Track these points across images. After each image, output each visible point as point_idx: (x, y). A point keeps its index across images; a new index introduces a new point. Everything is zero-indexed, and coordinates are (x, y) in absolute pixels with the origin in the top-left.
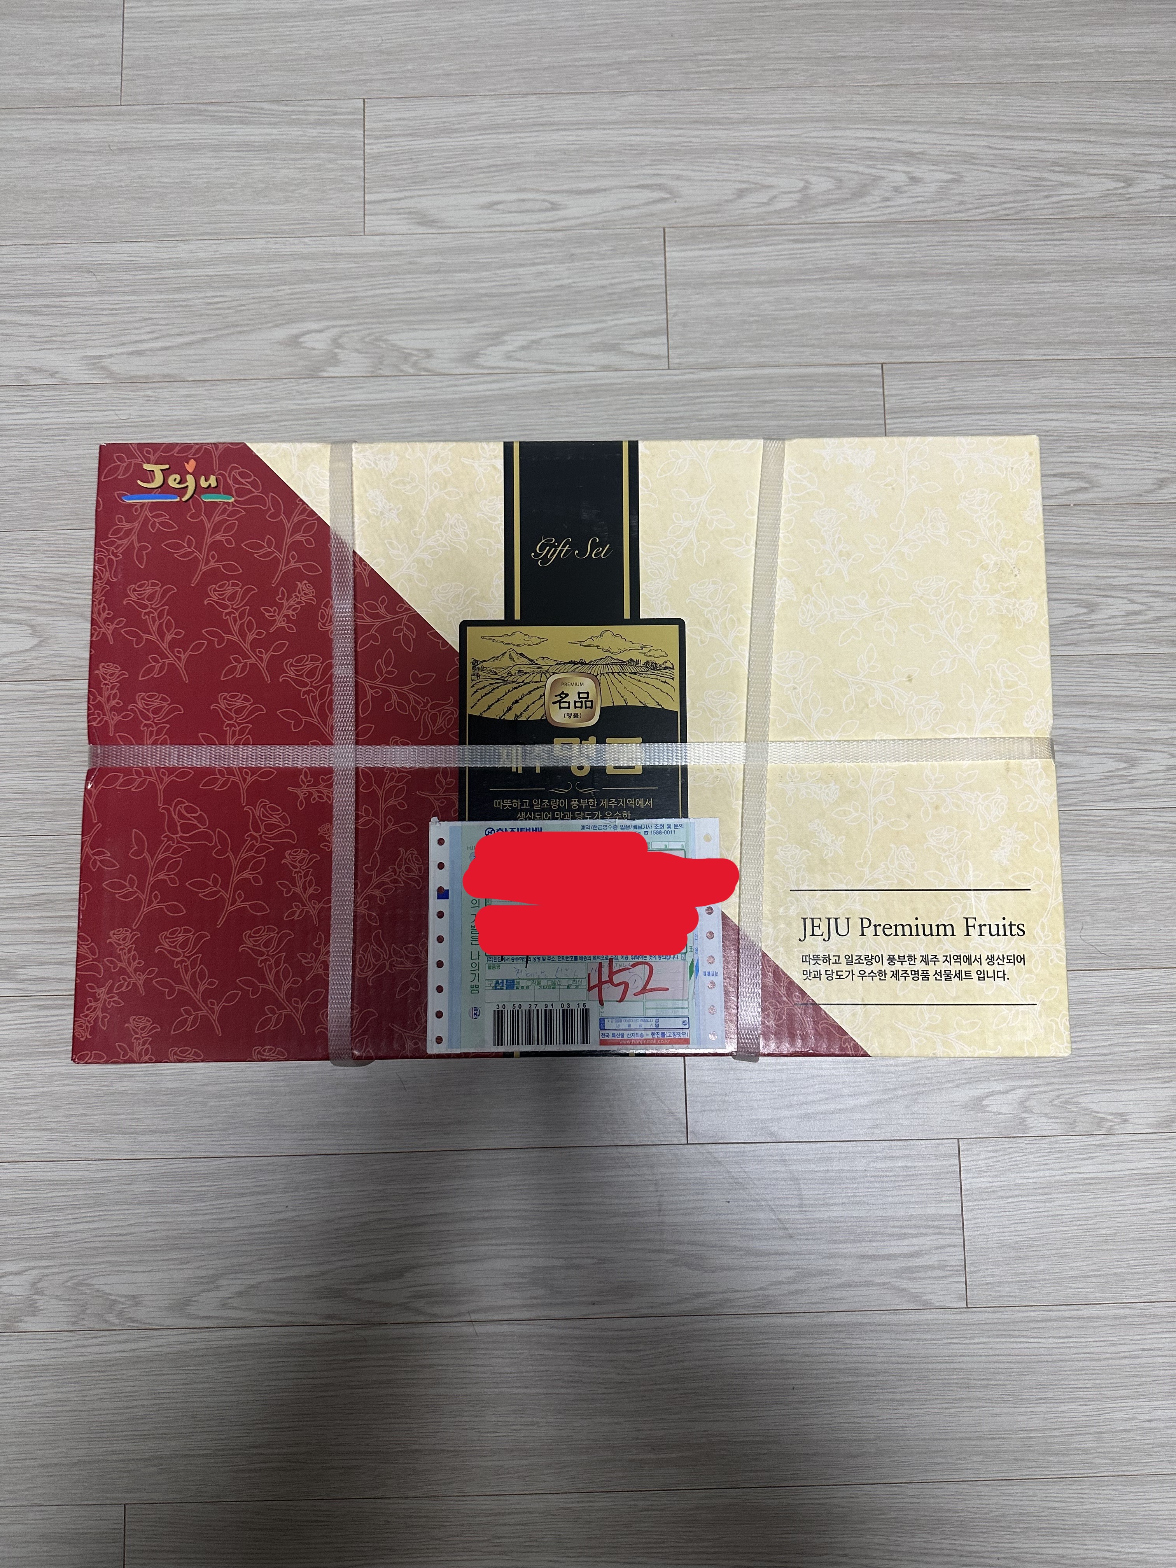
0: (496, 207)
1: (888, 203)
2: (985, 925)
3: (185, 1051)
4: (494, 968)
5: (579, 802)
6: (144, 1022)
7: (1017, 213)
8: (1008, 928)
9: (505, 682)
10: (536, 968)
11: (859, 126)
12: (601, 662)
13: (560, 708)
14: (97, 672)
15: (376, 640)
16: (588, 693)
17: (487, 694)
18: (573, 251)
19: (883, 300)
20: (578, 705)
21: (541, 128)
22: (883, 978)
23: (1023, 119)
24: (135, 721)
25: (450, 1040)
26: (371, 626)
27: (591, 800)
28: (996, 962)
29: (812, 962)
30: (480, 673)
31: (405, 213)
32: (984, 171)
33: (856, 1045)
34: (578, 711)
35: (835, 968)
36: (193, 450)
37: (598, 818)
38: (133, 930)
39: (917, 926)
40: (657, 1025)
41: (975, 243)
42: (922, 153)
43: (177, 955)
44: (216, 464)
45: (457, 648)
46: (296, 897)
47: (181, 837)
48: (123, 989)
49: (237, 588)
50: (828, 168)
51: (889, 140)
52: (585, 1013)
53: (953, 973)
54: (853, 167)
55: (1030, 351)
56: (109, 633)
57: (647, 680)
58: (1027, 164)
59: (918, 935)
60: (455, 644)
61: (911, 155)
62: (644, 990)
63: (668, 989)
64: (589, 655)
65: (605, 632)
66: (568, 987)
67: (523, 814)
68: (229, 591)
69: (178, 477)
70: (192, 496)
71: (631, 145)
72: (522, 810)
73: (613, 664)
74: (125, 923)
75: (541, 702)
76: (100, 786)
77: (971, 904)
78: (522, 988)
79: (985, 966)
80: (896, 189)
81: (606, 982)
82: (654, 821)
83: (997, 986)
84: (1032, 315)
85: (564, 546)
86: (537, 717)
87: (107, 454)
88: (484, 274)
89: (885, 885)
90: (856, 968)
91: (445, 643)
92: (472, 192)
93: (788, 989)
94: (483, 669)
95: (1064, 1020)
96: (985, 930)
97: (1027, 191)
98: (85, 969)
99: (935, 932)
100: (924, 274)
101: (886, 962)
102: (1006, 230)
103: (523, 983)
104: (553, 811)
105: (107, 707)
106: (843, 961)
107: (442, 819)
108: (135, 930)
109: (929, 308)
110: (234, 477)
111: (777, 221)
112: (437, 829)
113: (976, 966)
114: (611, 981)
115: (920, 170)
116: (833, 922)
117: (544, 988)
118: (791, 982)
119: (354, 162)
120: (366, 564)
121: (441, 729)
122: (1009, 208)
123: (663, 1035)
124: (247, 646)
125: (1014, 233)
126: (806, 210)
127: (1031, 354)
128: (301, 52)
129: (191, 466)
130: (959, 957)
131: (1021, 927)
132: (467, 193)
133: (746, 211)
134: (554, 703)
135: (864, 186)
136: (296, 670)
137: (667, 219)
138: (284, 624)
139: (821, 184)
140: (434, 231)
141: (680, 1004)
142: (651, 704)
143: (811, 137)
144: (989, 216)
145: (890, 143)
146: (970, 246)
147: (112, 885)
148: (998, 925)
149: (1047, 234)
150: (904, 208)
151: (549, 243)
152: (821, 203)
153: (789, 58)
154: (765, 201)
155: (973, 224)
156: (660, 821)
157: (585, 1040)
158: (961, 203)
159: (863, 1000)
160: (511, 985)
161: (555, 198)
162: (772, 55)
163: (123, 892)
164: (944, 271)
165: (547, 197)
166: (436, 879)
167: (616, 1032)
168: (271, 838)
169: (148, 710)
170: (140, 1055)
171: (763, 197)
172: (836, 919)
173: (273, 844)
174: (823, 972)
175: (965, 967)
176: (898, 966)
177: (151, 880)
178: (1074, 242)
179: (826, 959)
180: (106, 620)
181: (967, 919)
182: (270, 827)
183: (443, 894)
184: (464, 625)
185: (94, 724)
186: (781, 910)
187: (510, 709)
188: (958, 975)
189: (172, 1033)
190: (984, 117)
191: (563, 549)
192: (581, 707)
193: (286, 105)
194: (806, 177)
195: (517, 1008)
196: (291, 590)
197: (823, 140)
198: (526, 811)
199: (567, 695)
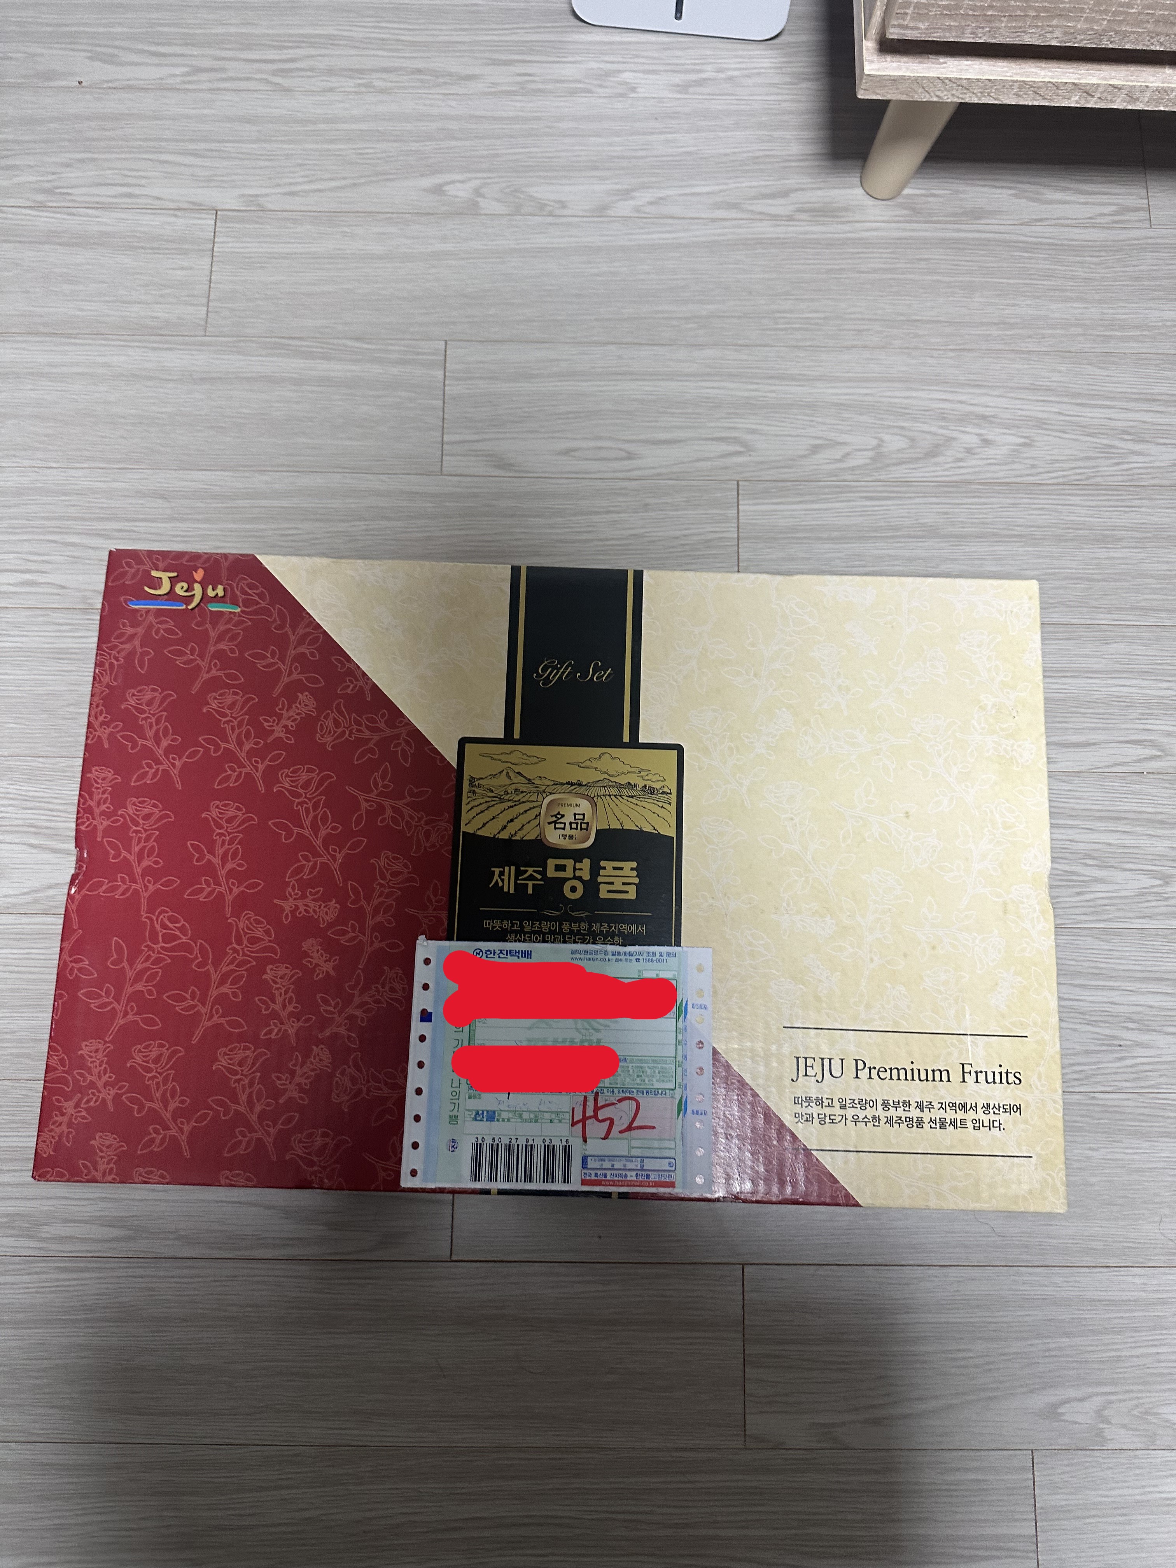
0: (573, 454)
1: (961, 464)
2: (981, 1072)
3: (151, 1172)
4: (475, 1097)
5: (571, 925)
6: (110, 1139)
7: (1088, 479)
8: (1004, 1076)
9: (502, 801)
10: (519, 1100)
11: (932, 388)
12: (599, 784)
13: (556, 828)
14: (89, 775)
15: (373, 753)
16: (584, 815)
17: (482, 812)
18: (648, 501)
19: (956, 560)
20: (574, 826)
21: (619, 377)
22: (877, 1124)
23: (1094, 387)
24: (125, 827)
25: (425, 1173)
26: (370, 740)
27: (583, 924)
28: (992, 1111)
29: (805, 1104)
30: (477, 790)
31: (483, 455)
32: (1055, 436)
33: (848, 1195)
34: (573, 832)
35: (828, 1111)
36: (202, 561)
37: (589, 943)
38: (106, 1042)
39: (912, 1070)
40: (642, 1166)
41: (1047, 506)
42: (993, 416)
43: (149, 1070)
44: (224, 573)
45: (454, 764)
46: (274, 1015)
47: (162, 948)
48: (92, 1104)
49: (238, 697)
50: (902, 428)
51: (961, 402)
52: (568, 1149)
53: (948, 1121)
54: (926, 428)
55: (1102, 616)
56: (105, 737)
57: (644, 804)
58: (1095, 431)
59: (913, 1079)
60: (452, 759)
61: (984, 417)
62: (630, 1128)
63: (654, 1128)
64: (587, 776)
65: (603, 754)
66: (551, 1121)
67: (513, 936)
68: (230, 700)
69: (185, 585)
70: (199, 604)
71: (708, 398)
72: (512, 932)
73: (610, 786)
74: (99, 1035)
75: (537, 822)
76: (84, 892)
77: (967, 1050)
78: (503, 1120)
79: (981, 1115)
80: (969, 451)
81: (590, 1117)
82: (646, 948)
83: (993, 1135)
84: (1104, 580)
85: (566, 668)
86: (532, 836)
87: (116, 559)
88: (559, 519)
89: (880, 1026)
90: (850, 1112)
91: (443, 759)
92: (550, 438)
93: (779, 1132)
94: (479, 786)
95: (1060, 1174)
96: (981, 1077)
97: (1097, 458)
98: (52, 1081)
99: (930, 1077)
100: (995, 535)
101: (880, 1107)
102: (1077, 495)
103: (504, 1115)
104: (544, 934)
105: (97, 811)
106: (836, 1104)
107: (429, 938)
108: (109, 1042)
109: (1000, 569)
110: (242, 588)
111: (850, 477)
112: (424, 948)
113: (971, 1115)
114: (595, 1116)
115: (991, 433)
116: (826, 1062)
117: (526, 1121)
118: (782, 1125)
119: (434, 402)
120: (369, 679)
121: (434, 846)
122: (1080, 474)
123: (648, 1176)
124: (243, 754)
125: (1086, 498)
126: (881, 468)
127: (1103, 618)
128: (384, 292)
129: (199, 575)
130: (954, 1105)
131: (1017, 1075)
132: (544, 438)
133: (820, 467)
134: (549, 823)
135: (937, 446)
136: (292, 781)
137: (741, 473)
138: (282, 735)
139: (894, 443)
140: (511, 475)
141: (666, 1144)
142: (648, 829)
143: (885, 397)
144: (1061, 480)
145: (963, 405)
146: (1042, 509)
147: (89, 995)
148: (994, 1073)
149: (1118, 500)
150: (977, 469)
151: (624, 491)
152: (894, 461)
153: (864, 319)
154: (839, 457)
155: (1044, 488)
156: (652, 949)
157: (566, 1179)
158: (1034, 466)
159: (856, 1147)
160: (491, 1116)
161: (631, 447)
162: (847, 316)
163: (98, 1002)
164: (1016, 533)
165: (623, 446)
166: (420, 1001)
167: (599, 1172)
168: (252, 952)
169: (138, 816)
170: (104, 1175)
171: (838, 453)
172: (830, 1060)
173: (255, 958)
174: (815, 1116)
175: (960, 1115)
176: (892, 1112)
177: (128, 990)
178: (1143, 510)
179: (819, 1102)
180: (102, 724)
181: (963, 1065)
182: (253, 940)
183: (426, 1017)
184: (463, 743)
185: (83, 828)
186: (774, 1047)
187: (505, 827)
188: (954, 1123)
189: (139, 1152)
190: (1055, 384)
191: (565, 671)
192: (577, 829)
193: (368, 343)
194: (880, 435)
195: (497, 1142)
196: (292, 700)
197: (897, 400)
198: (516, 932)
199: (563, 816)
